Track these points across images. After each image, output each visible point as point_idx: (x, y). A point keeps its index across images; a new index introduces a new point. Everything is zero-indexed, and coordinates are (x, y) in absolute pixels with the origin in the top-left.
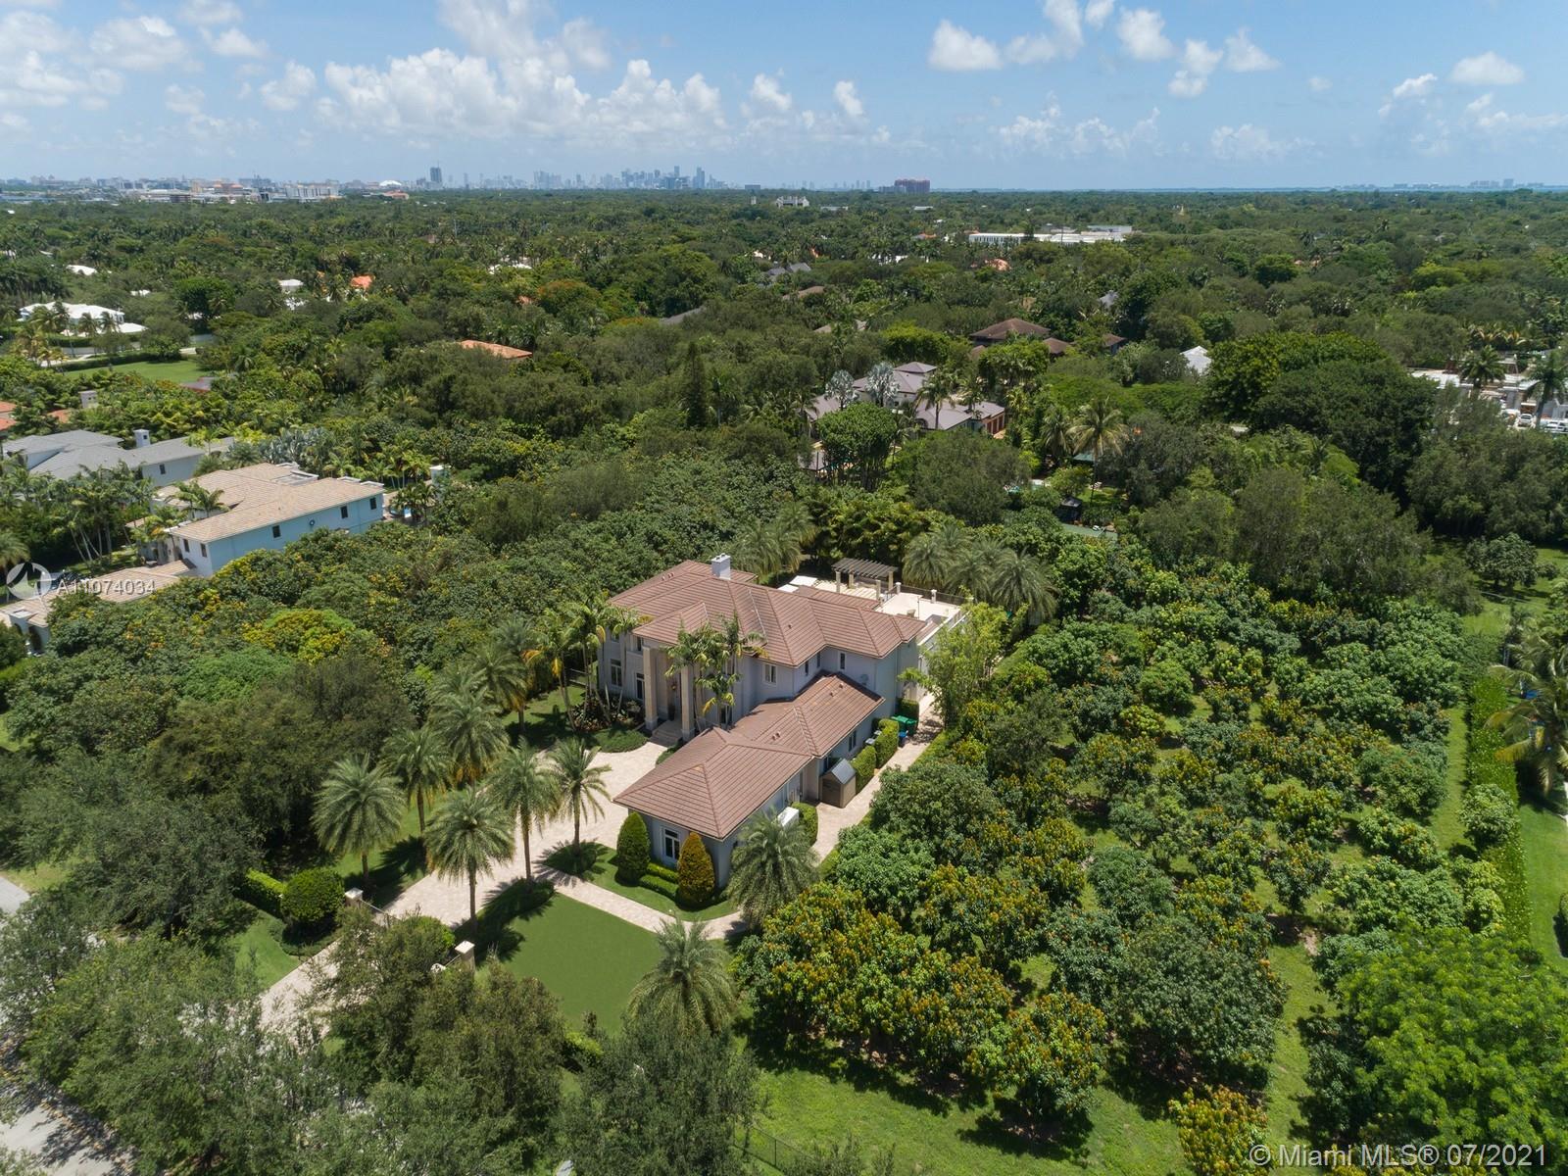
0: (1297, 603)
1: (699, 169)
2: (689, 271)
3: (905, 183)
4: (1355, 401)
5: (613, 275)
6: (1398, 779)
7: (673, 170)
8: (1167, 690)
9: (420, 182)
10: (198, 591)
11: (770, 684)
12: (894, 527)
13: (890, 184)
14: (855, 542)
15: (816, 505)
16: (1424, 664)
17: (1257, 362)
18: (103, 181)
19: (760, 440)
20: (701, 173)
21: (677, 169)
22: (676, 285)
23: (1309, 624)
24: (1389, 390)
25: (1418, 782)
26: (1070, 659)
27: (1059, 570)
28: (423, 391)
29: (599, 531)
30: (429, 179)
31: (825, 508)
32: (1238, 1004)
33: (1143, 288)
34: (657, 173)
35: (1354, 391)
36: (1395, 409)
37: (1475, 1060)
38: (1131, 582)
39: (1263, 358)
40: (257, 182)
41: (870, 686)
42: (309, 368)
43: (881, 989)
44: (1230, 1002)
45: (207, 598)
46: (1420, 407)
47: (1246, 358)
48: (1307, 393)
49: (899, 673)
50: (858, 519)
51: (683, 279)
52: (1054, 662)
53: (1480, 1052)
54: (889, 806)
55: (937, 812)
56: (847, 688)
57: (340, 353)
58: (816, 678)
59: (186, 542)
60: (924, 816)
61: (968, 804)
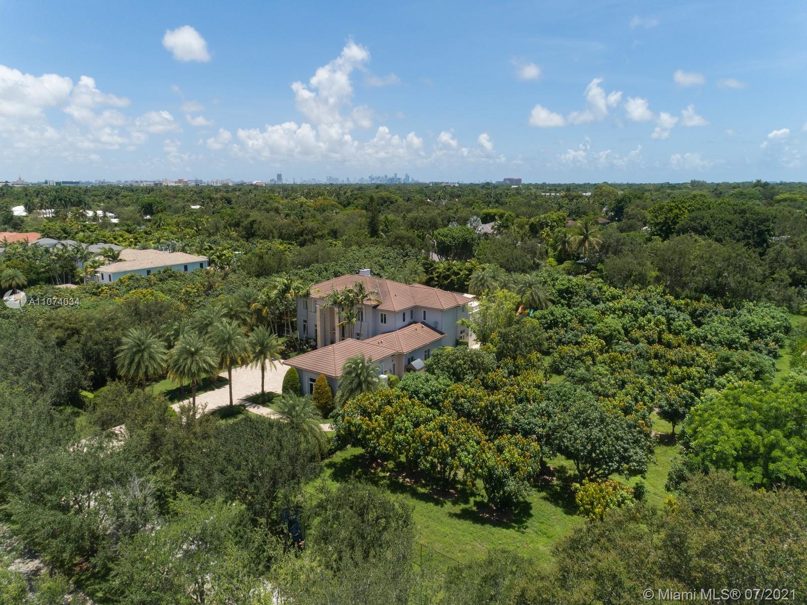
0: (689, 301)
1: (406, 175)
2: (388, 198)
3: (509, 179)
4: (730, 222)
5: (351, 201)
6: (741, 364)
7: (393, 175)
8: (609, 333)
9: (271, 181)
10: (98, 287)
11: (383, 324)
12: (467, 273)
13: (501, 180)
14: (446, 282)
15: (427, 264)
16: (762, 323)
17: (677, 211)
18: (127, 182)
19: (402, 238)
20: (407, 177)
21: (396, 174)
22: (382, 205)
23: (696, 310)
24: (748, 215)
25: (753, 365)
26: (554, 320)
27: (555, 289)
28: (241, 229)
29: (310, 271)
30: (276, 179)
31: (432, 266)
32: (622, 439)
33: (622, 200)
34: (386, 176)
35: (730, 217)
36: (752, 225)
37: (760, 434)
38: (595, 294)
39: (680, 209)
40: (196, 181)
41: (439, 328)
42: (192, 229)
43: (406, 429)
44: (617, 438)
45: (103, 290)
46: (767, 224)
47: (671, 210)
48: (702, 218)
49: (457, 320)
50: (449, 270)
51: (385, 202)
52: (545, 321)
53: (764, 431)
54: (435, 366)
55: (460, 365)
56: (425, 328)
57: (208, 222)
58: (410, 324)
59: (102, 275)
60: (452, 368)
61: (478, 363)
